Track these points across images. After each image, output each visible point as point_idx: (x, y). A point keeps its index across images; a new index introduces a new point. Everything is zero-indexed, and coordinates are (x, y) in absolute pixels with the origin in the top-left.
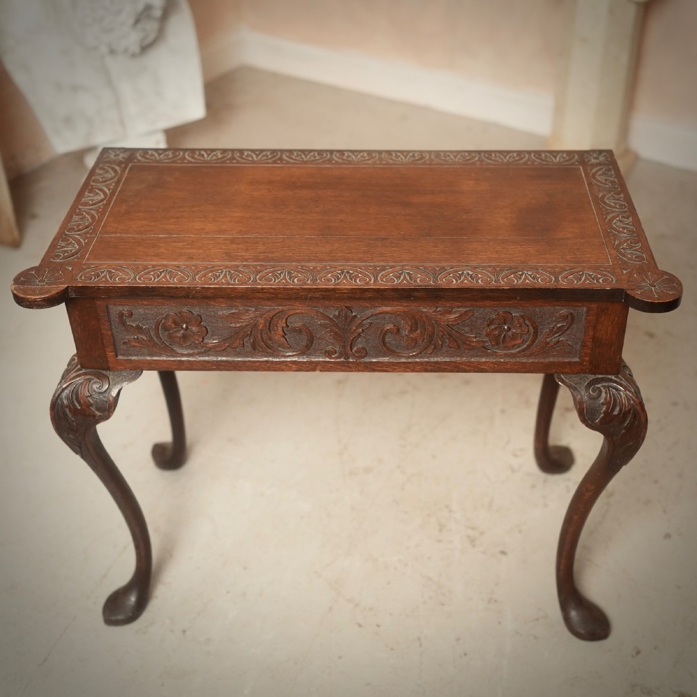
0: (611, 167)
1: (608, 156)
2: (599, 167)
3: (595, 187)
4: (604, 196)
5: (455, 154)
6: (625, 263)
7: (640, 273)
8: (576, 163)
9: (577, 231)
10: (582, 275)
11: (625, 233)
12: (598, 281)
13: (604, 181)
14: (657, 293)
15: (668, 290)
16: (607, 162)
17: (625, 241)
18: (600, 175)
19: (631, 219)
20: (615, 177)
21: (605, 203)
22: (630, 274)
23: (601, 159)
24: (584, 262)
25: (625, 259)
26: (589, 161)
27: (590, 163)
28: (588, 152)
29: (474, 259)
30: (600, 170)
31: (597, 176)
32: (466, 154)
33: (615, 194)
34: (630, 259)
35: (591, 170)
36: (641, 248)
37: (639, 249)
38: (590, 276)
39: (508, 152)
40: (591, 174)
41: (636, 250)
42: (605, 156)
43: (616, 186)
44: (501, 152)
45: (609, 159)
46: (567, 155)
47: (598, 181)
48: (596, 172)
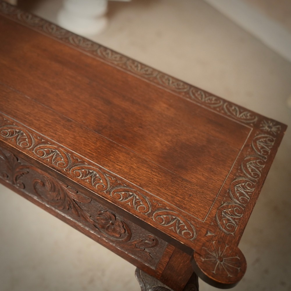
0: (274, 139)
1: (280, 129)
2: (266, 135)
3: (249, 150)
4: (249, 160)
5: (174, 81)
6: (216, 225)
7: (219, 242)
8: (252, 125)
9: (204, 179)
10: (173, 219)
11: (238, 200)
12: (180, 232)
13: (259, 148)
14: (218, 269)
15: (229, 271)
16: (275, 133)
17: (233, 207)
18: (262, 142)
19: (253, 189)
20: (271, 149)
21: (245, 166)
22: (211, 239)
23: (274, 129)
24: (185, 209)
25: (219, 223)
26: (263, 127)
27: (262, 128)
28: (267, 119)
29: (110, 165)
30: (264, 137)
31: (257, 142)
32: (182, 84)
33: (260, 162)
34: (223, 224)
35: (257, 135)
36: (240, 219)
37: (237, 219)
38: (179, 223)
39: (210, 95)
40: (254, 139)
41: (234, 219)
42: (278, 128)
43: (266, 156)
44: (205, 92)
45: (279, 132)
46: (250, 115)
47: (256, 146)
48: (260, 138)
